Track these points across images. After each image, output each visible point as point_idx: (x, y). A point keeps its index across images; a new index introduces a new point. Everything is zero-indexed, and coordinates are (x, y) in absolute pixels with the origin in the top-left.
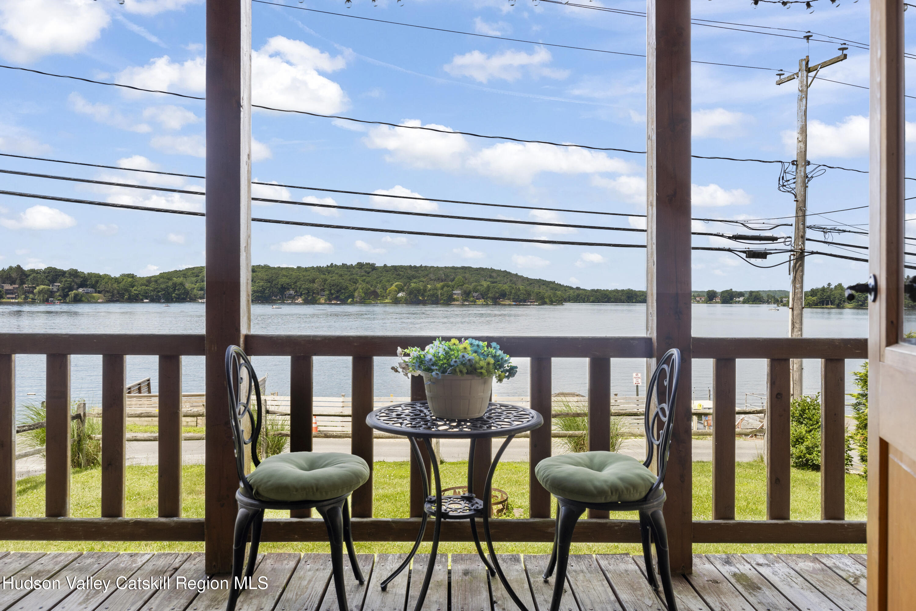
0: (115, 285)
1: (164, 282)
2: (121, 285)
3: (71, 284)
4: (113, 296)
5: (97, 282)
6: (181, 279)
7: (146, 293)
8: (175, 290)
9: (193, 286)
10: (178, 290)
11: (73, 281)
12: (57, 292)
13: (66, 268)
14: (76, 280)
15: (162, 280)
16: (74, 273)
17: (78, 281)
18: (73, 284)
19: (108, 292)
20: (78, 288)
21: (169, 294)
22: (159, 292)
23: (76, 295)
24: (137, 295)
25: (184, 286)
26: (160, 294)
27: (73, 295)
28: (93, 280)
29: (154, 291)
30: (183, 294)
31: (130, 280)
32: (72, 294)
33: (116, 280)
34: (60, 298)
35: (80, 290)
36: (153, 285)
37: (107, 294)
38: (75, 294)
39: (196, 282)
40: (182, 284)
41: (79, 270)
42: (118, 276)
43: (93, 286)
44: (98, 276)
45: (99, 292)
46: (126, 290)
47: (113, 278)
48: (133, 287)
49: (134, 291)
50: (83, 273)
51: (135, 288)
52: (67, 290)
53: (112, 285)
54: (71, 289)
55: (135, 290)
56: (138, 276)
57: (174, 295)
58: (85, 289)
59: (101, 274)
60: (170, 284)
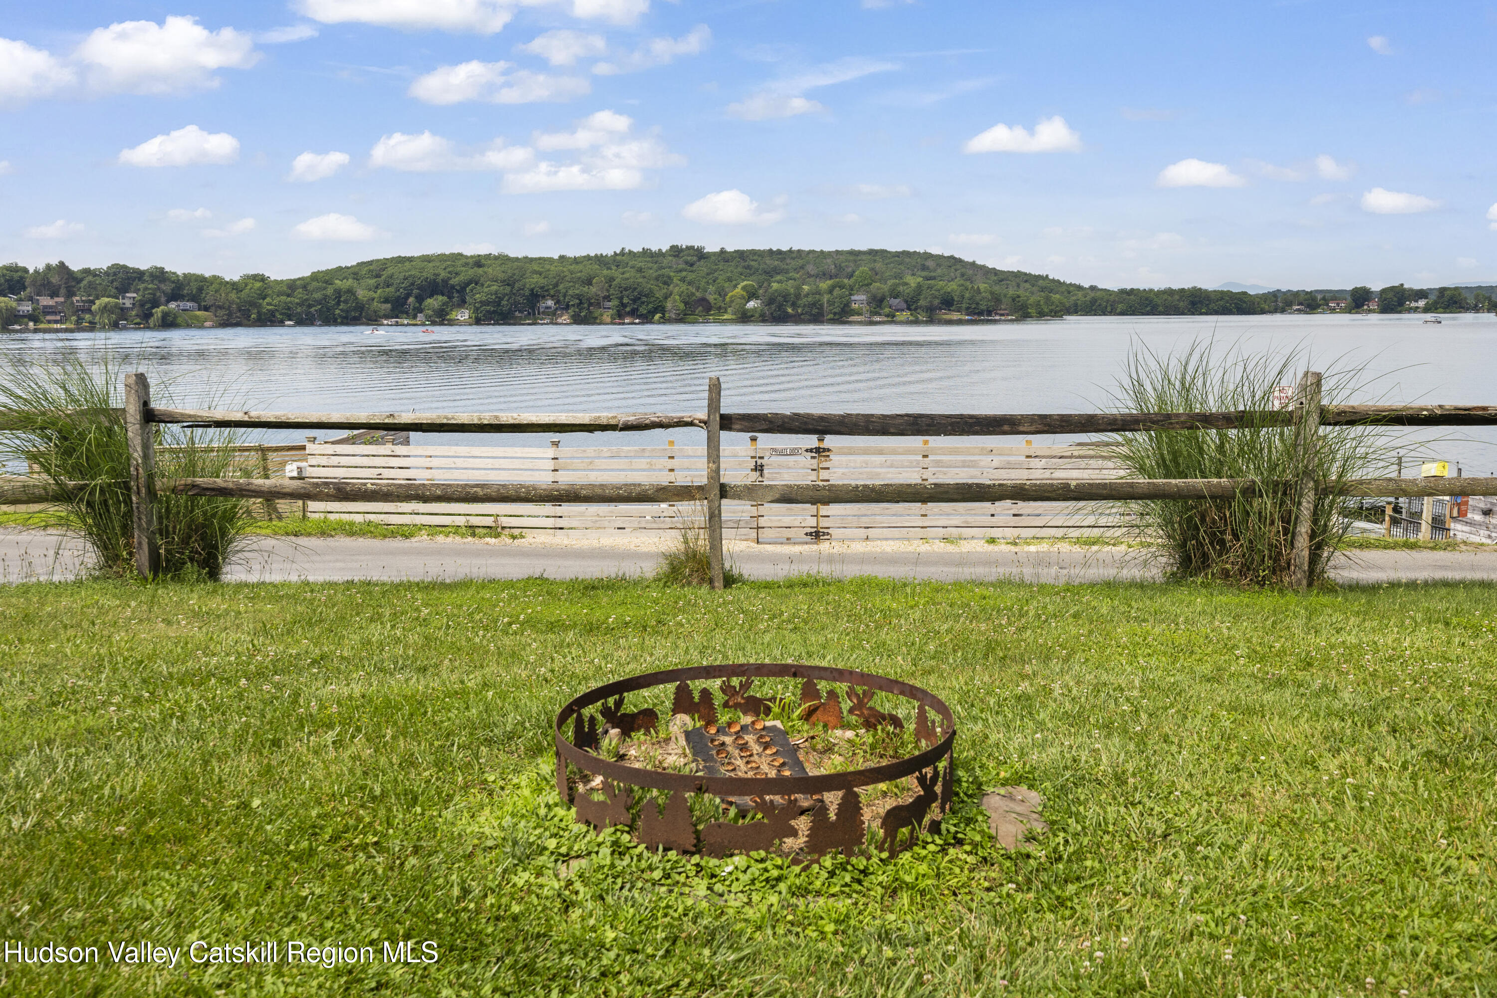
0: (233, 296)
1: (318, 289)
2: (243, 295)
3: (154, 295)
4: (230, 315)
5: (200, 289)
6: (349, 283)
7: (289, 309)
8: (338, 303)
9: (371, 293)
10: (346, 302)
11: (159, 288)
12: (132, 309)
13: (143, 267)
14: (162, 286)
15: (315, 284)
16: (159, 275)
17: (167, 287)
18: (158, 294)
19: (220, 307)
20: (168, 301)
21: (328, 309)
22: (310, 306)
23: (165, 315)
24: (272, 313)
25: (354, 294)
26: (312, 310)
27: (160, 315)
28: (194, 286)
29: (300, 304)
30: (355, 309)
31: (258, 285)
32: (158, 312)
33: (234, 286)
34: (138, 320)
35: (173, 305)
36: (299, 294)
37: (221, 313)
38: (163, 312)
39: (377, 287)
40: (350, 291)
41: (167, 269)
42: (236, 278)
43: (193, 298)
44: (201, 279)
45: (206, 309)
46: (253, 304)
47: (227, 283)
48: (264, 299)
49: (266, 305)
50: (174, 273)
51: (268, 300)
52: (148, 306)
53: (227, 294)
54: (156, 304)
55: (268, 304)
56: (272, 278)
57: (337, 312)
58: (181, 304)
59: (207, 275)
60: (330, 291)
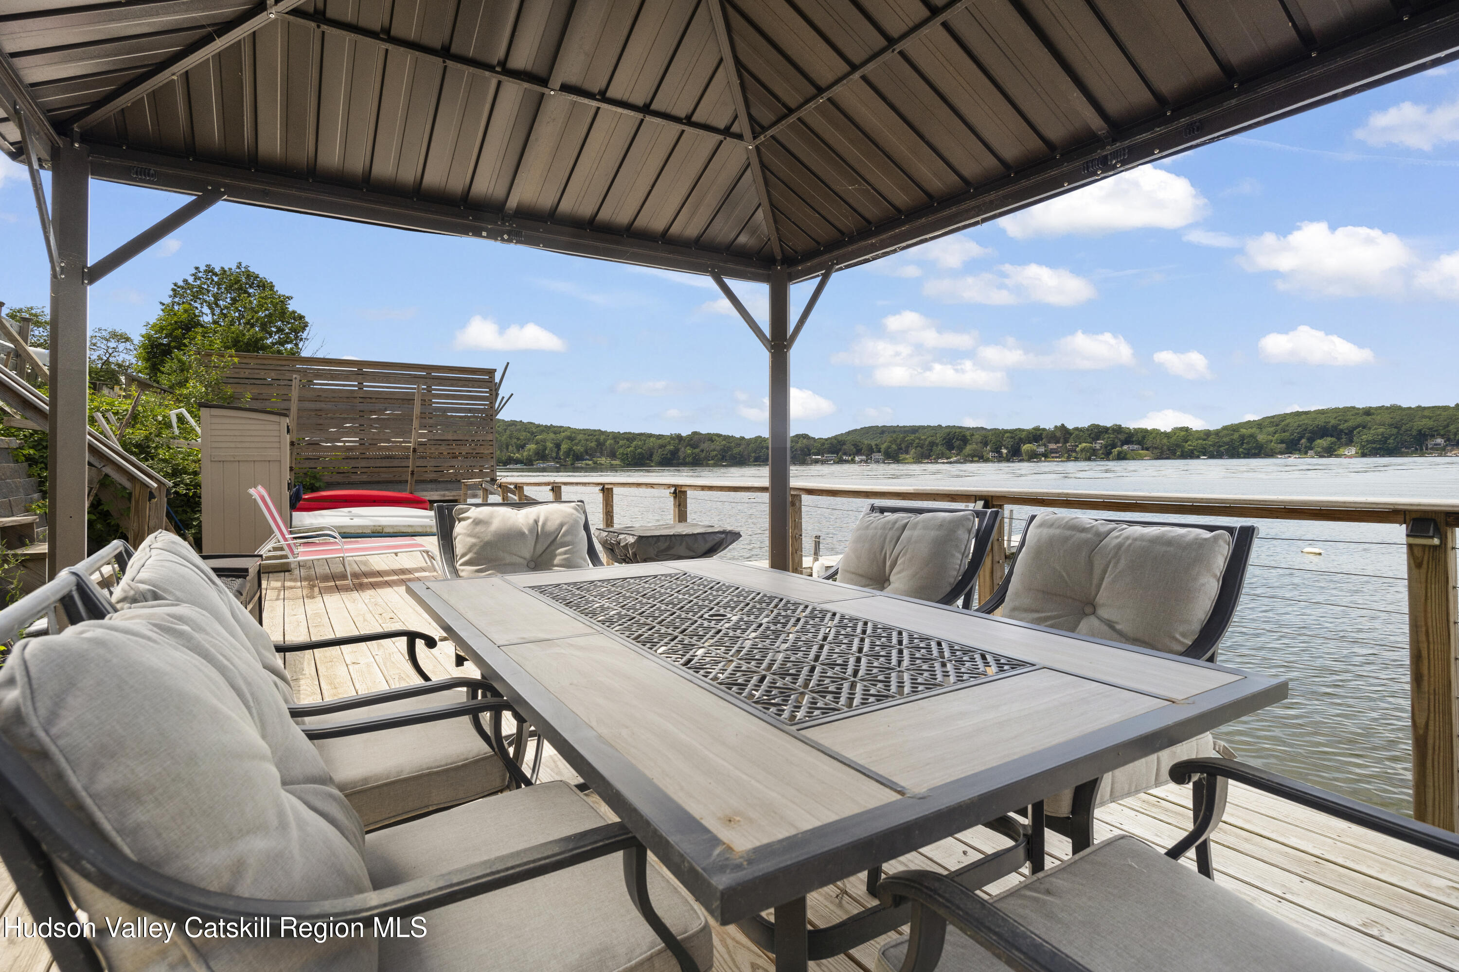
0: (1165, 441)
1: (1227, 435)
2: (1172, 440)
3: (1114, 441)
4: (1162, 453)
5: (1144, 437)
6: (1250, 431)
7: (1205, 448)
8: (1242, 444)
9: (1270, 437)
10: (1248, 443)
11: (1117, 437)
12: (1100, 450)
13: (1109, 424)
14: (1119, 436)
15: (1225, 432)
16: (1118, 430)
17: (1122, 437)
18: (1116, 441)
19: (1156, 448)
20: (1122, 445)
21: (1234, 448)
22: (1220, 446)
23: (1119, 453)
24: (1192, 451)
25: (1255, 438)
26: (1222, 449)
27: (1116, 453)
28: (1140, 435)
29: (1213, 445)
30: (1255, 448)
31: (1183, 433)
32: (1115, 451)
33: (1166, 435)
34: (1103, 456)
35: (1125, 447)
36: (1212, 439)
37: (1156, 451)
38: (1118, 451)
39: (1275, 433)
40: (1252, 436)
41: (1123, 426)
42: (1169, 430)
43: (1139, 443)
44: (1146, 431)
45: (1147, 449)
46: (1178, 446)
47: (1162, 433)
48: (1187, 442)
49: (1187, 447)
50: (1128, 428)
51: (1189, 443)
52: (1110, 447)
53: (1161, 440)
54: (1114, 446)
55: (1189, 445)
56: (1194, 429)
57: (1241, 450)
58: (1131, 446)
59: (1149, 429)
60: (1236, 436)
